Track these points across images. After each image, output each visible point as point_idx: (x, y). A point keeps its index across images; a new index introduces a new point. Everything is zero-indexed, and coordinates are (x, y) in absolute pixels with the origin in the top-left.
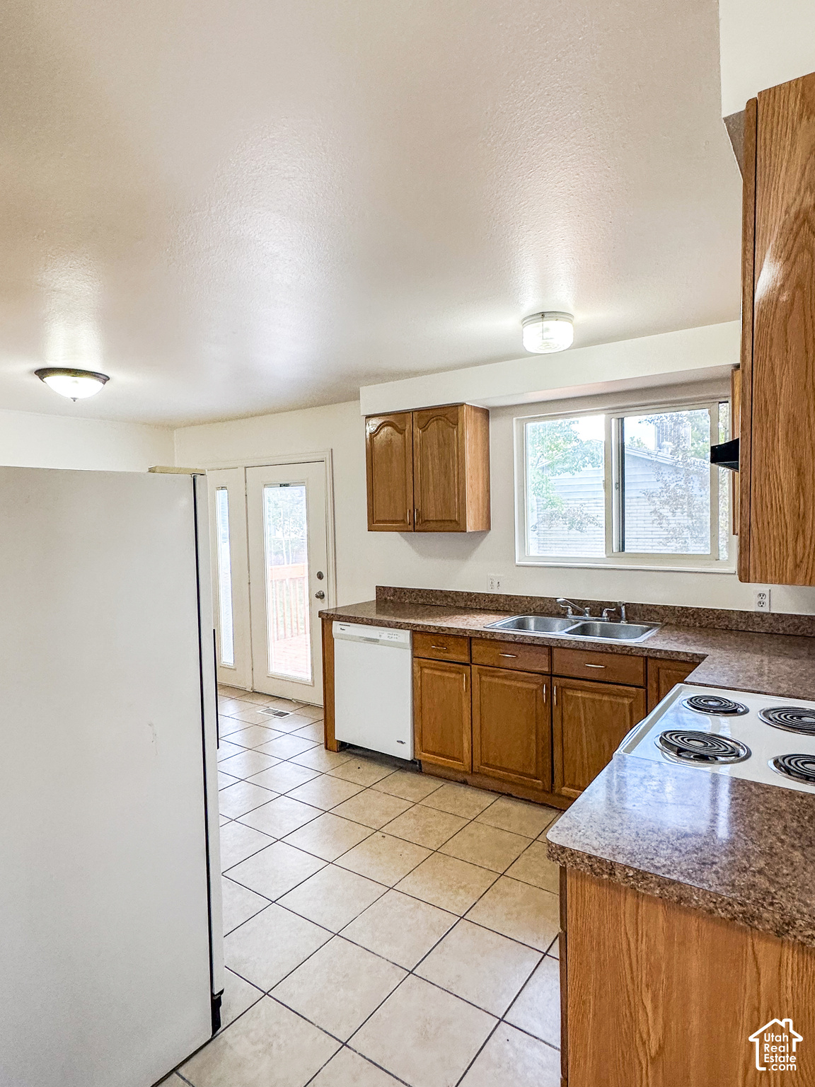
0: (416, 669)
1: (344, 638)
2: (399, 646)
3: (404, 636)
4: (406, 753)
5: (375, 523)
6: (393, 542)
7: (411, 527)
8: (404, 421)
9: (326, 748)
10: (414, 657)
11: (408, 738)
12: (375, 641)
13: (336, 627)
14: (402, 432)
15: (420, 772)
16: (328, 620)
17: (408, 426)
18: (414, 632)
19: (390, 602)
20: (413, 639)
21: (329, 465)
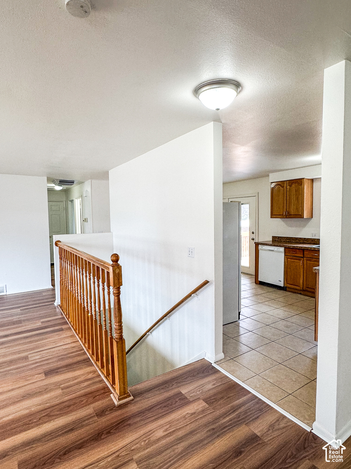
0: (286, 259)
1: (262, 250)
2: (281, 252)
3: (282, 249)
4: (282, 284)
5: (273, 215)
6: (278, 221)
7: (285, 217)
8: (284, 184)
9: (255, 283)
10: (285, 255)
11: (282, 280)
12: (273, 251)
13: (260, 247)
14: (283, 187)
15: (286, 290)
16: (257, 244)
17: (285, 185)
18: (285, 248)
19: (277, 241)
20: (285, 250)
21: (257, 197)
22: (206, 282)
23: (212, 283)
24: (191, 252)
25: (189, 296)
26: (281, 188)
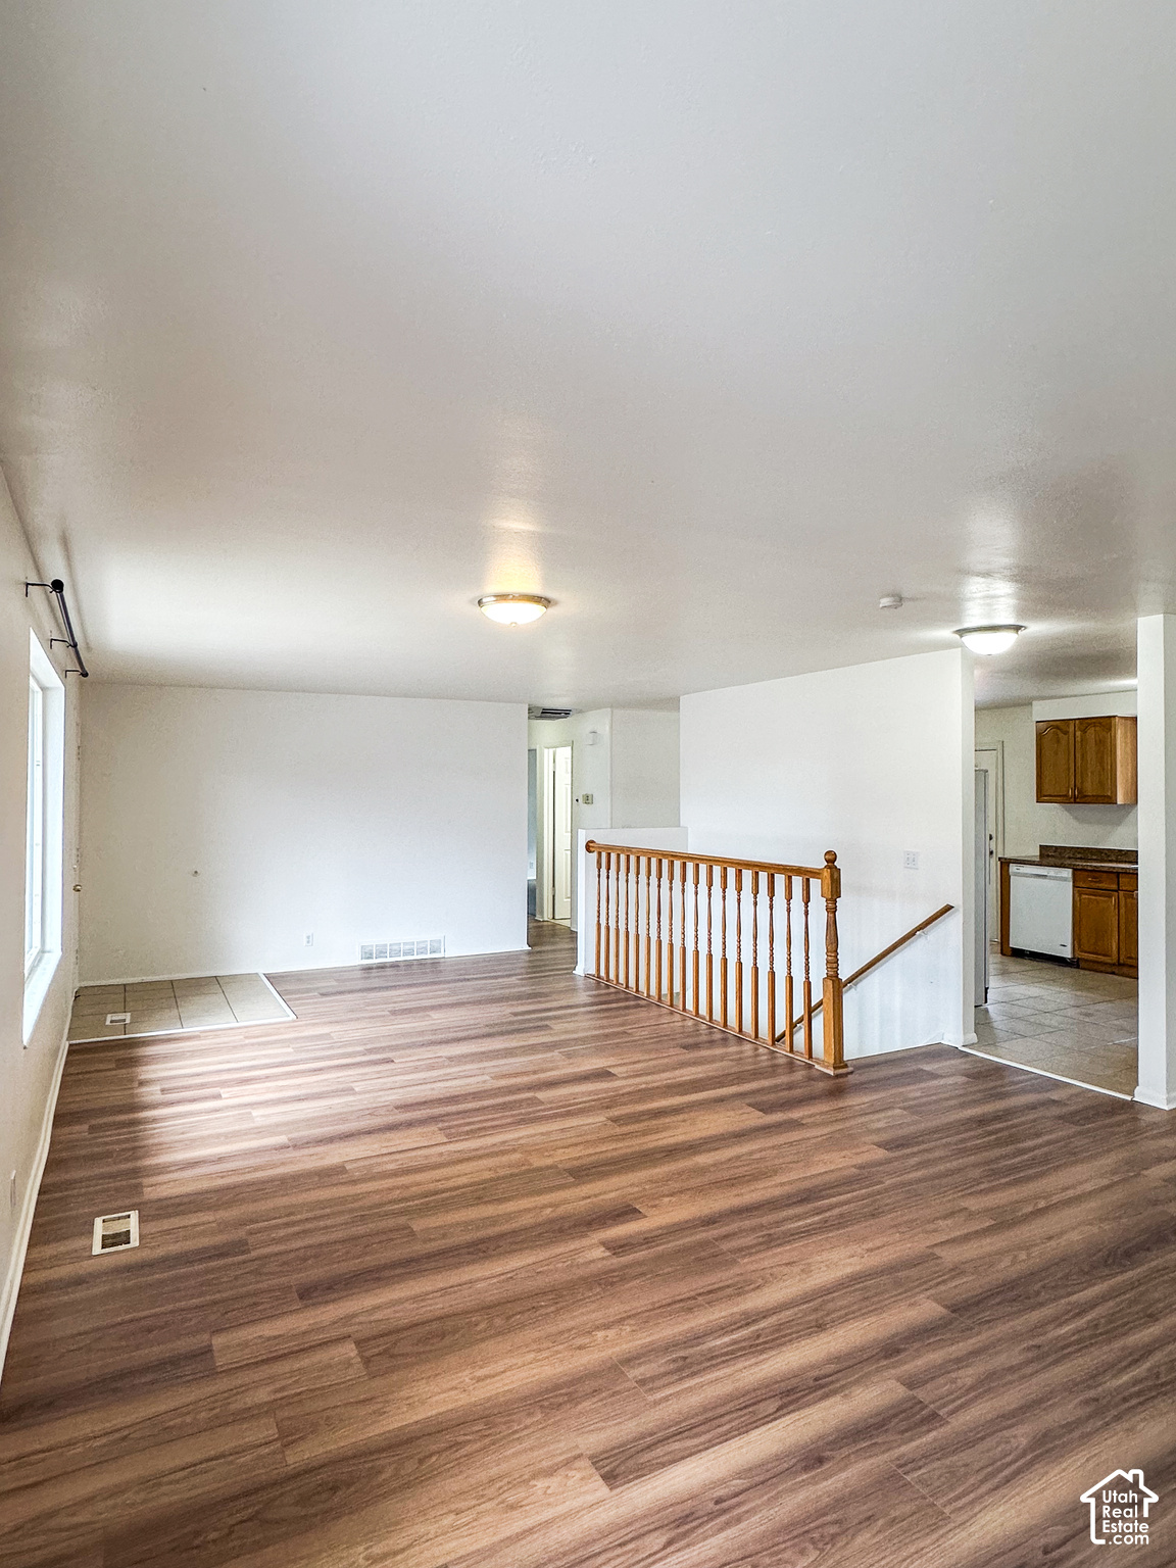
0: (1077, 895)
1: (1016, 874)
2: (1065, 879)
3: (1067, 873)
4: (1067, 953)
5: (1042, 796)
6: (1053, 809)
7: (1072, 800)
8: (1068, 726)
9: (1002, 953)
10: (1074, 886)
11: (1068, 941)
12: (1045, 876)
13: (1013, 868)
14: (1066, 733)
15: (1078, 967)
16: (1005, 863)
17: (1071, 729)
18: (1075, 870)
19: (1051, 856)
20: (1074, 875)
21: (1000, 751)
22: (948, 908)
23: (958, 910)
24: (911, 861)
25: (912, 934)
26: (1061, 735)
